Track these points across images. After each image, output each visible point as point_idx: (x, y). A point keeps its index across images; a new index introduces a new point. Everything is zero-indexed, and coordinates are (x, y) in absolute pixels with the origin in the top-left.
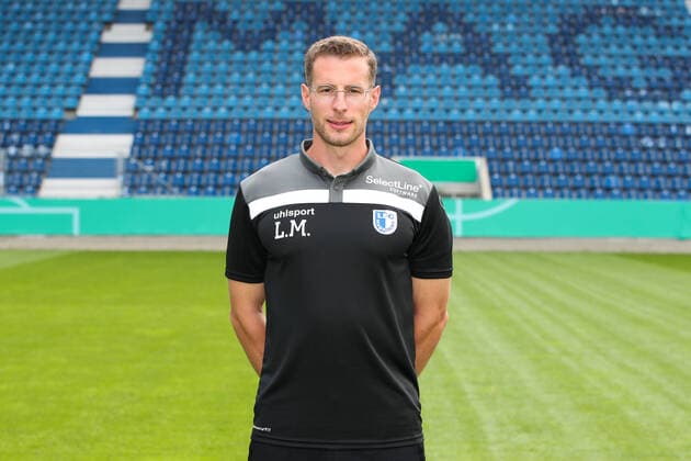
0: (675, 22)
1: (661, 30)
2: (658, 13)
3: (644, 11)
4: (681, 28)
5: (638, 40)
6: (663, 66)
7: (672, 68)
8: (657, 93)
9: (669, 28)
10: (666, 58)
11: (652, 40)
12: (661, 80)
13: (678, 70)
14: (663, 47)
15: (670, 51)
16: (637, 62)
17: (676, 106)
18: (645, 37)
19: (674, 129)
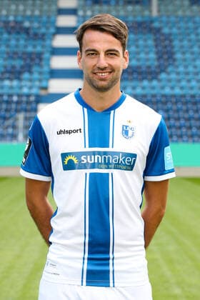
0: (43, 30)
1: (31, 36)
2: (36, 25)
3: (27, 24)
4: (43, 35)
5: (13, 42)
6: (20, 58)
7: (25, 60)
8: (7, 75)
9: (36, 35)
10: (24, 53)
11: (22, 42)
12: (13, 67)
13: (28, 61)
14: (26, 46)
15: (30, 49)
16: (5, 56)
17: (15, 83)
18: (18, 40)
19: (5, 98)
